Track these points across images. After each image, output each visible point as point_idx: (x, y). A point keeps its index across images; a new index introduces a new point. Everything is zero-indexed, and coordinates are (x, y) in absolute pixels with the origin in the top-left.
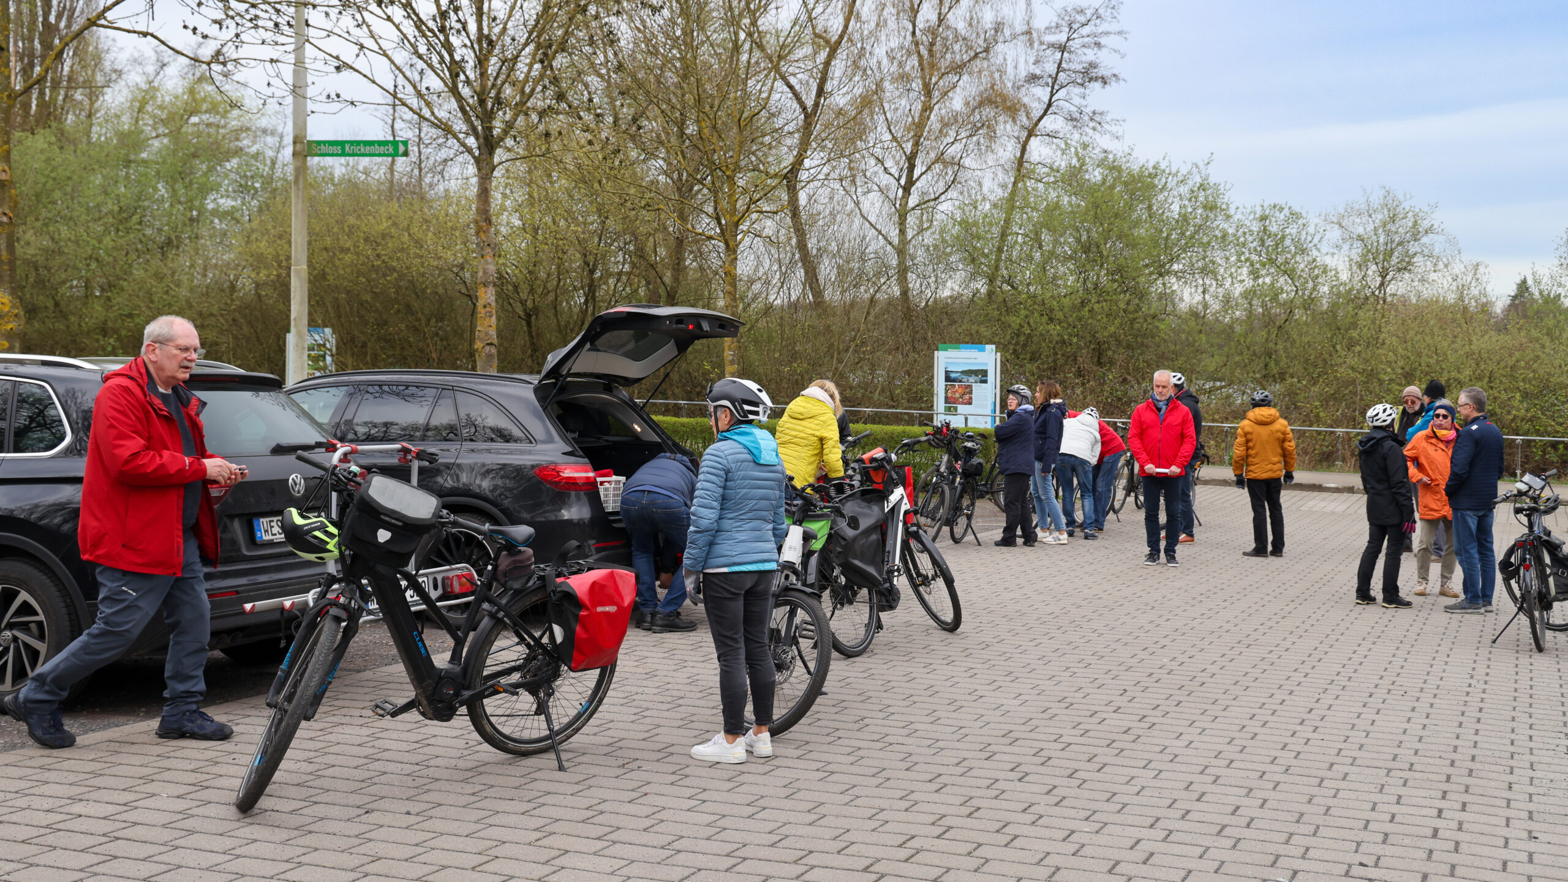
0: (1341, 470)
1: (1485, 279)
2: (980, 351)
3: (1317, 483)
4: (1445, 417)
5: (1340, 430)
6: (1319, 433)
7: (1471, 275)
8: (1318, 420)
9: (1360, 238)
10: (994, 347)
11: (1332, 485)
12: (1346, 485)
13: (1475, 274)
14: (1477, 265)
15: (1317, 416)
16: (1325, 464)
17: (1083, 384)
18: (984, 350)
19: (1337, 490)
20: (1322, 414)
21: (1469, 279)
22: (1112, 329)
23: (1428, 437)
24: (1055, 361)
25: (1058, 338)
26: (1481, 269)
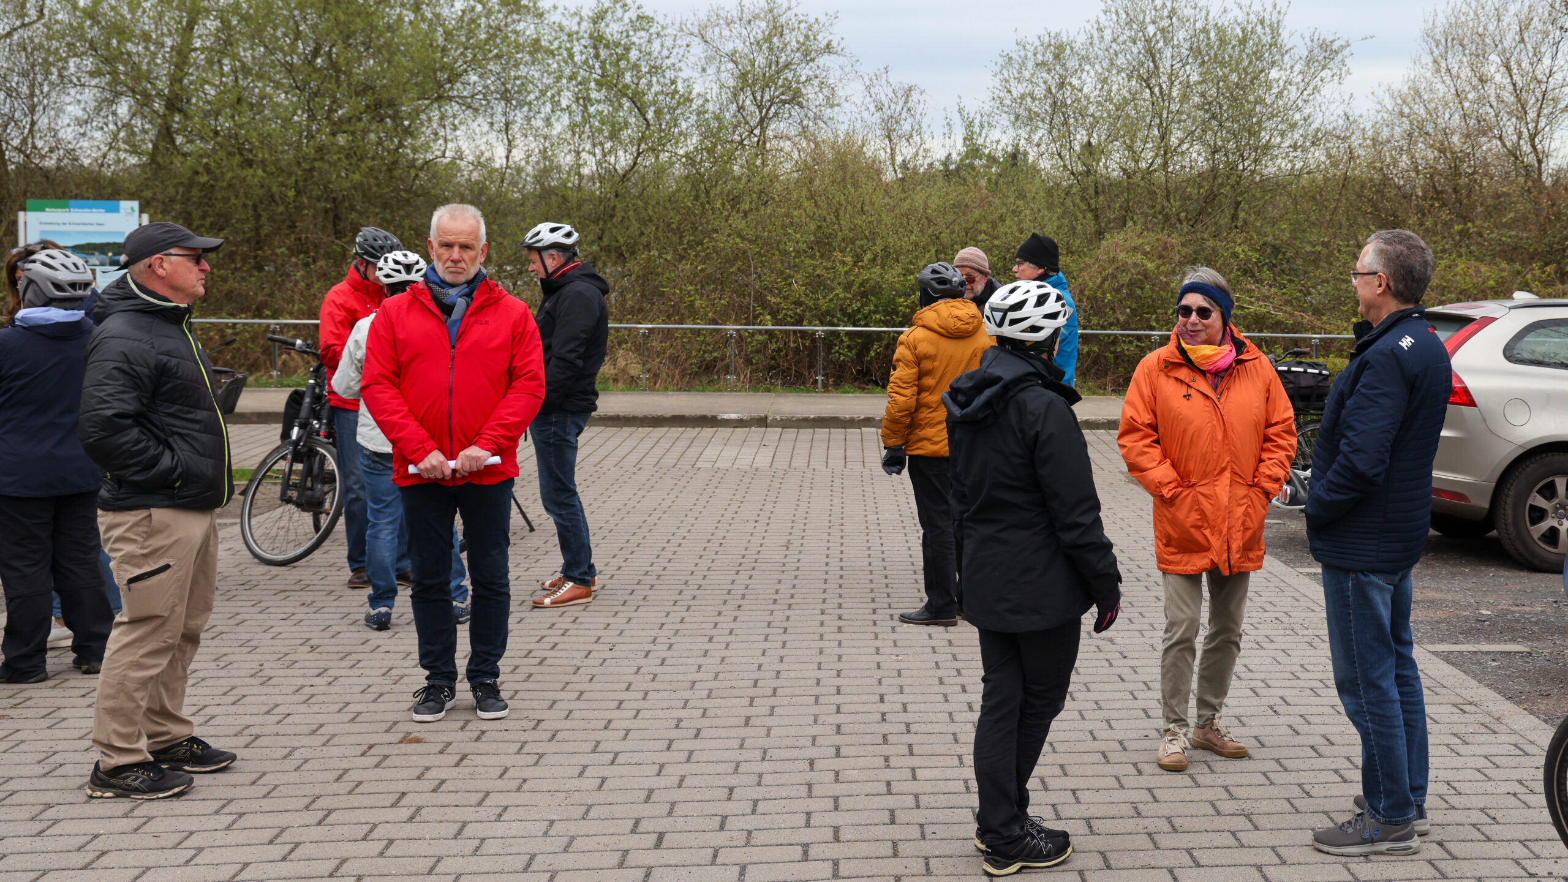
0: (734, 389)
1: (919, 110)
2: (108, 211)
3: (709, 414)
4: (1203, 313)
5: (731, 327)
6: (697, 332)
7: (901, 103)
8: (693, 313)
9: (732, 57)
10: (135, 204)
11: (733, 416)
12: (755, 415)
13: (906, 102)
14: (910, 90)
15: (692, 305)
16: (705, 379)
17: (307, 265)
18: (116, 210)
19: (740, 423)
20: (698, 303)
21: (899, 109)
22: (357, 177)
23: (1168, 366)
24: (257, 229)
25: (261, 192)
26: (915, 96)
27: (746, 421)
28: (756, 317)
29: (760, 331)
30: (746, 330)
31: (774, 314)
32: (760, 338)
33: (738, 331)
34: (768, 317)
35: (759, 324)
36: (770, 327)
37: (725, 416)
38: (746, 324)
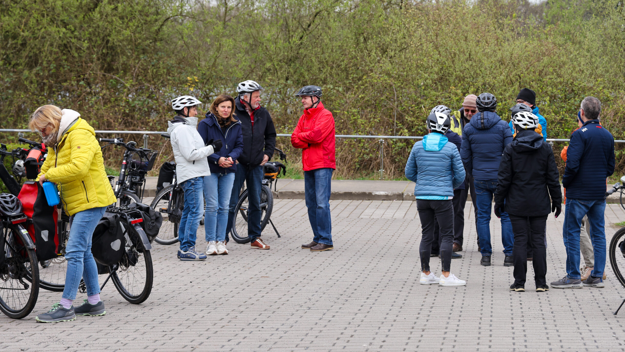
0: (383, 178)
3: (367, 192)
5: (381, 137)
6: (359, 140)
8: (356, 127)
11: (382, 193)
12: (396, 192)
15: (355, 122)
16: (364, 173)
19: (387, 198)
20: (359, 121)
22: (127, 33)
27: (390, 196)
28: (398, 131)
29: (400, 140)
30: (391, 139)
31: (410, 128)
32: (401, 144)
33: (386, 139)
34: (406, 131)
35: (400, 135)
36: (407, 137)
37: (377, 193)
38: (391, 135)
